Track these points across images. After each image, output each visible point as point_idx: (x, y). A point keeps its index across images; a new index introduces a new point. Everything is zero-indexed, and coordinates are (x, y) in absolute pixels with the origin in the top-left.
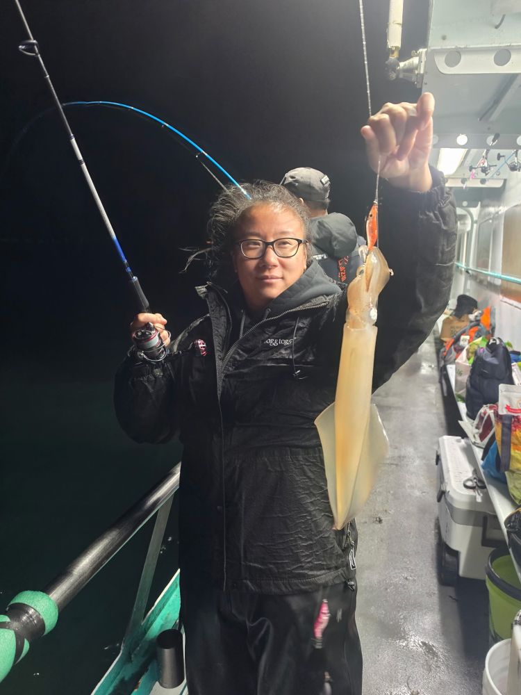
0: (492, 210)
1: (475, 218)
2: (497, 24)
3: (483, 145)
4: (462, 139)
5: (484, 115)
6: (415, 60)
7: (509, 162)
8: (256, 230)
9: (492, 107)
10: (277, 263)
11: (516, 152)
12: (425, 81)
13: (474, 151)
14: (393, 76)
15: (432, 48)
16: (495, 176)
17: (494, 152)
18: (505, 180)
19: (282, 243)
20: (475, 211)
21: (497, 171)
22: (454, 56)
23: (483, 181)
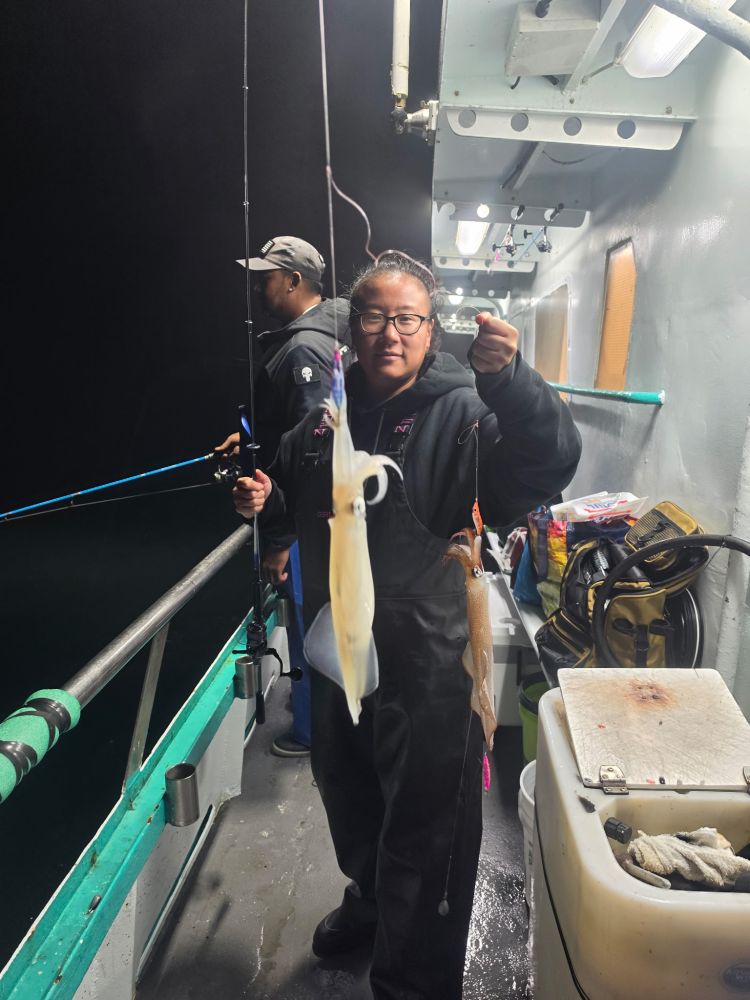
0: (523, 302)
1: (505, 312)
2: (514, 83)
3: (507, 219)
4: (483, 210)
5: (508, 181)
6: (424, 113)
7: (538, 241)
8: (378, 301)
9: (515, 173)
10: (398, 339)
11: (545, 229)
12: (437, 138)
13: (497, 226)
14: (401, 129)
15: (445, 105)
16: (524, 258)
17: (520, 228)
18: (536, 263)
19: (403, 319)
20: (504, 303)
21: (526, 252)
22: (469, 116)
23: (511, 264)
